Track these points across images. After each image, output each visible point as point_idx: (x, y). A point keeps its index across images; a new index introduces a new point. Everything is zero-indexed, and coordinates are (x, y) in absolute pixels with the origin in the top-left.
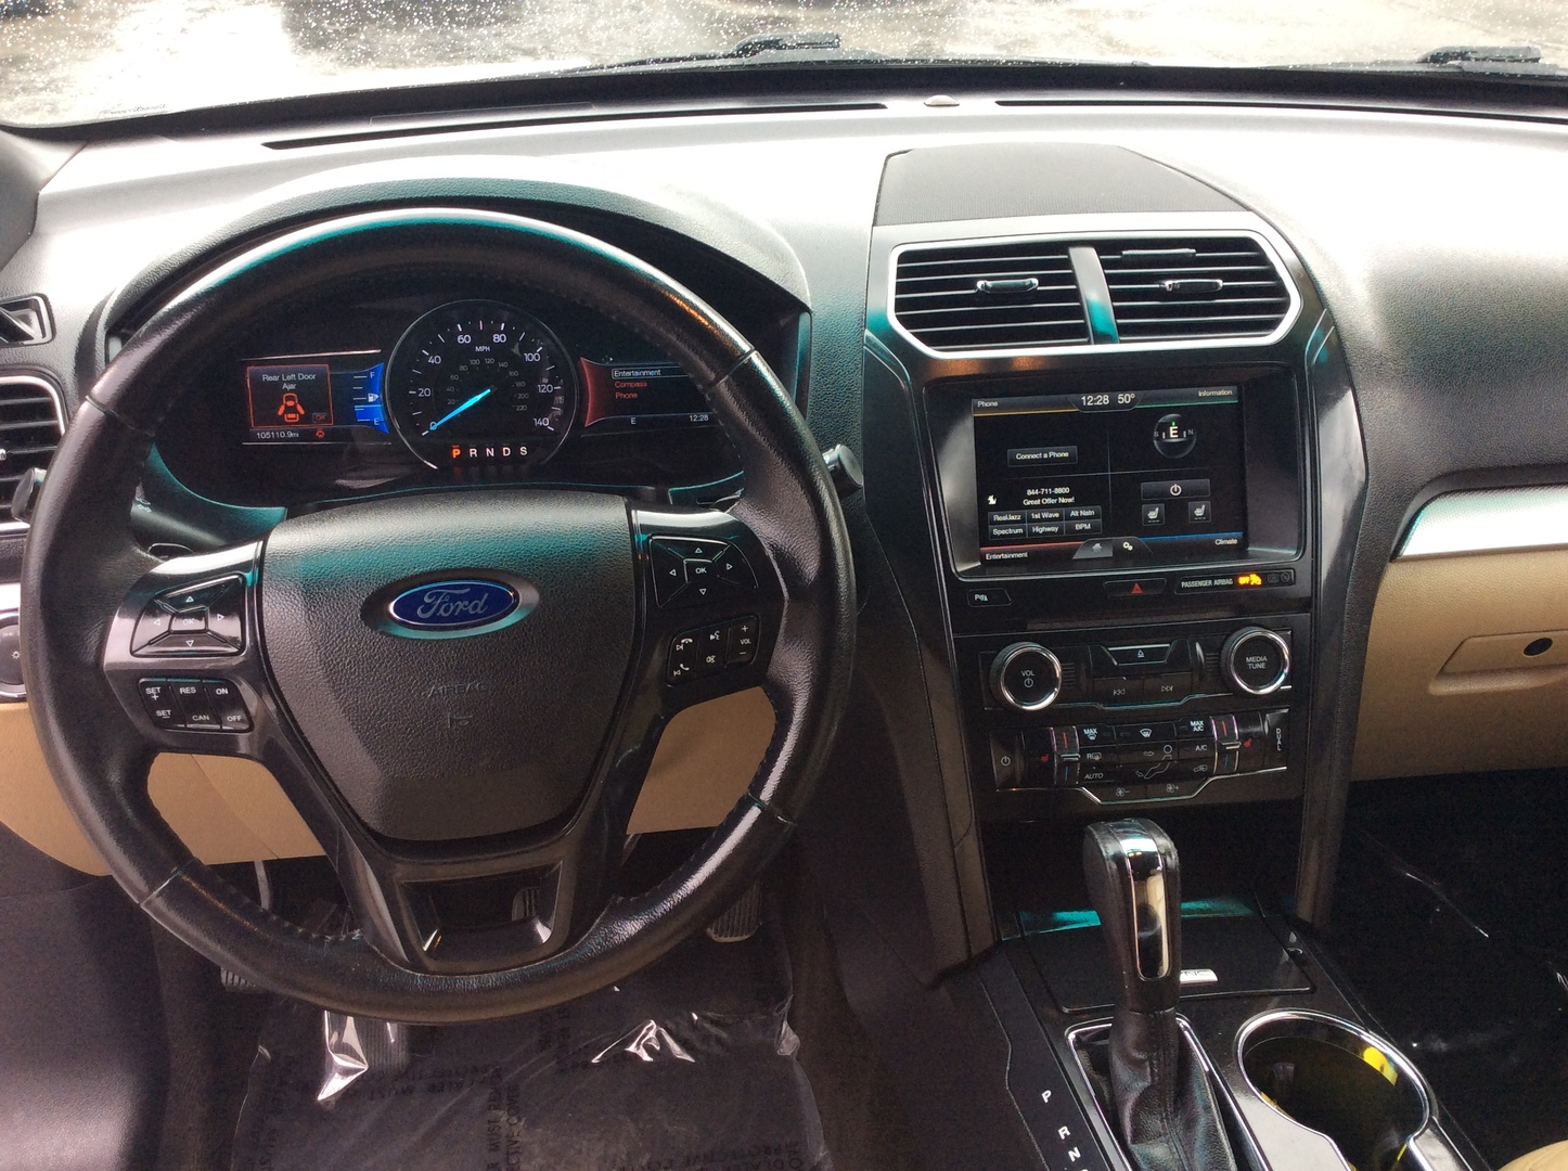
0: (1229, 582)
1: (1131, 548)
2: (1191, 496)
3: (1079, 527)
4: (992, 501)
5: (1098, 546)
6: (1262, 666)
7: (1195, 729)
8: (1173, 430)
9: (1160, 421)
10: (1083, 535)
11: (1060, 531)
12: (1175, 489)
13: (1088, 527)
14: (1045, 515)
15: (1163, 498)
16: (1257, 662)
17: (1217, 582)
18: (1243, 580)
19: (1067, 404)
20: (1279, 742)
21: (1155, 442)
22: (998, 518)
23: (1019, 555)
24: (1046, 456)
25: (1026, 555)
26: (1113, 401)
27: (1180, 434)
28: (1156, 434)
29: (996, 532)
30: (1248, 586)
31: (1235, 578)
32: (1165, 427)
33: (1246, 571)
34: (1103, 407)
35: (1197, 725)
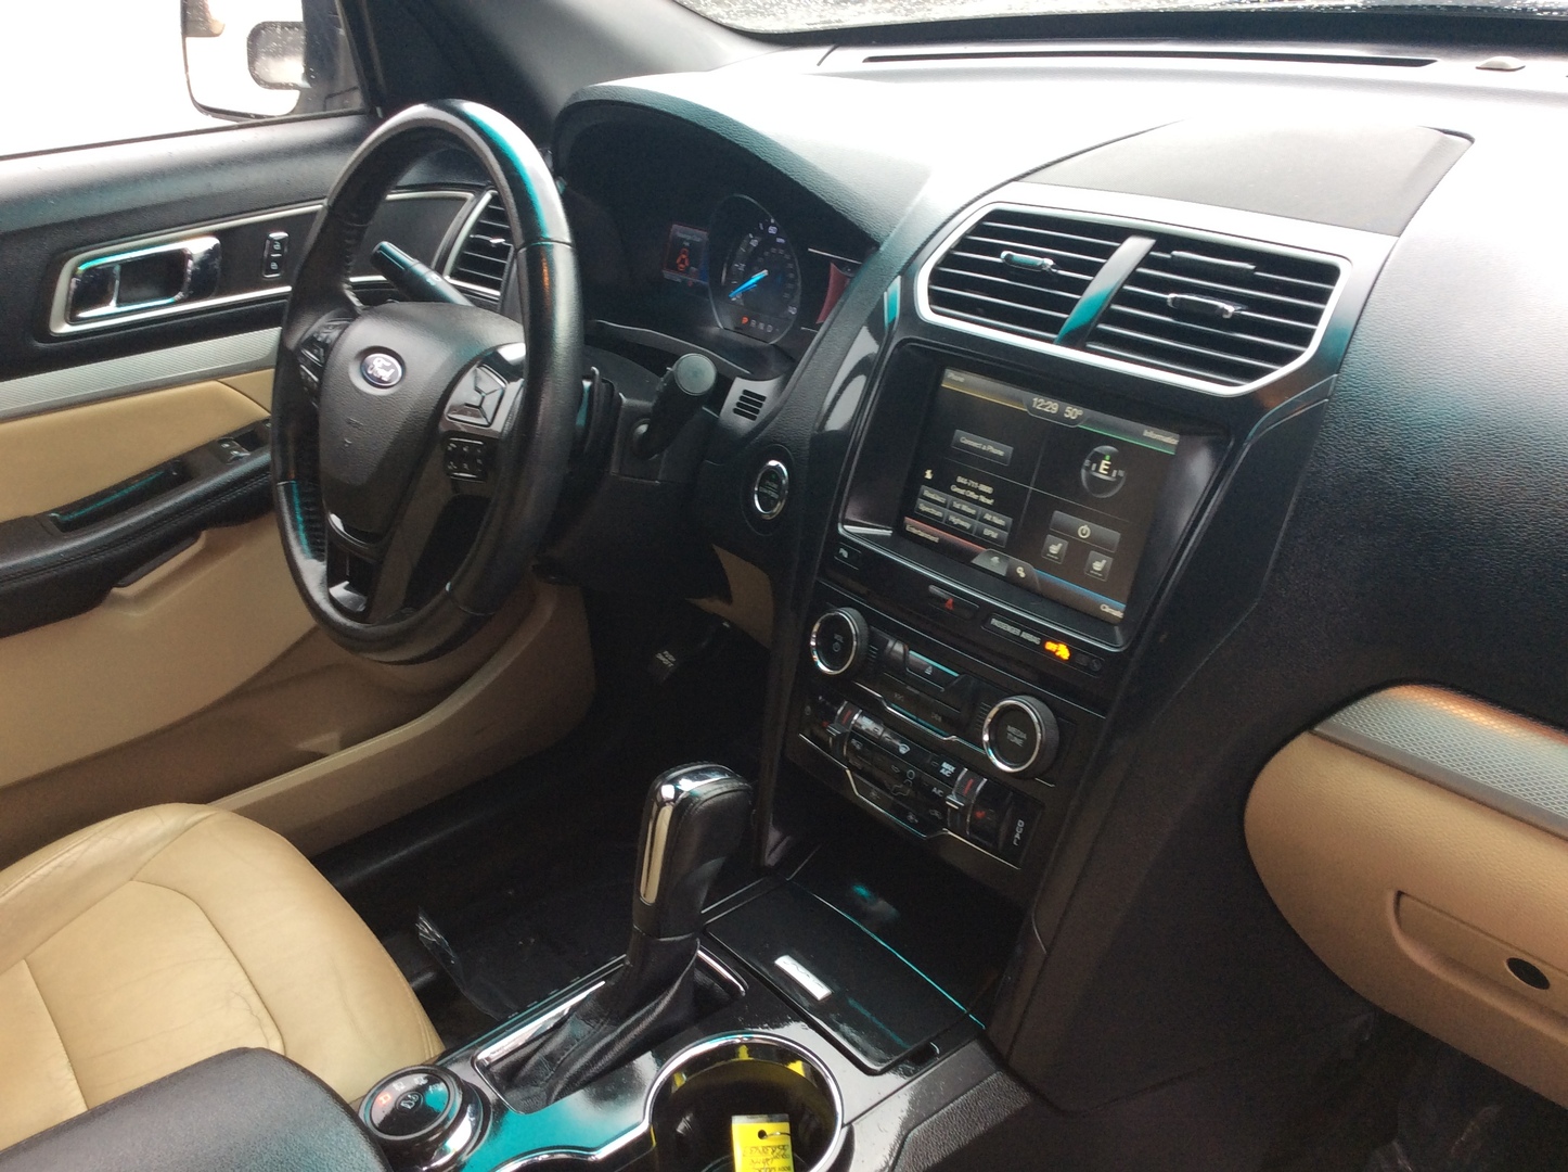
0: (1036, 640)
1: (1023, 575)
2: (1096, 544)
3: (987, 532)
4: (929, 475)
5: (996, 559)
6: (1019, 742)
7: (942, 771)
8: (1104, 464)
9: (1097, 449)
10: (986, 542)
11: (971, 528)
12: (1085, 530)
13: (994, 535)
14: (965, 508)
15: (1068, 533)
16: (1015, 736)
17: (1025, 636)
18: (1050, 646)
19: (1019, 401)
20: (1017, 836)
21: (1083, 472)
22: (927, 493)
23: (932, 538)
24: (984, 448)
25: (936, 540)
26: (1060, 414)
27: (1110, 472)
28: (1087, 463)
29: (923, 507)
30: (1052, 654)
31: (1043, 641)
32: (1098, 458)
33: (1059, 638)
34: (1049, 415)
35: (947, 768)
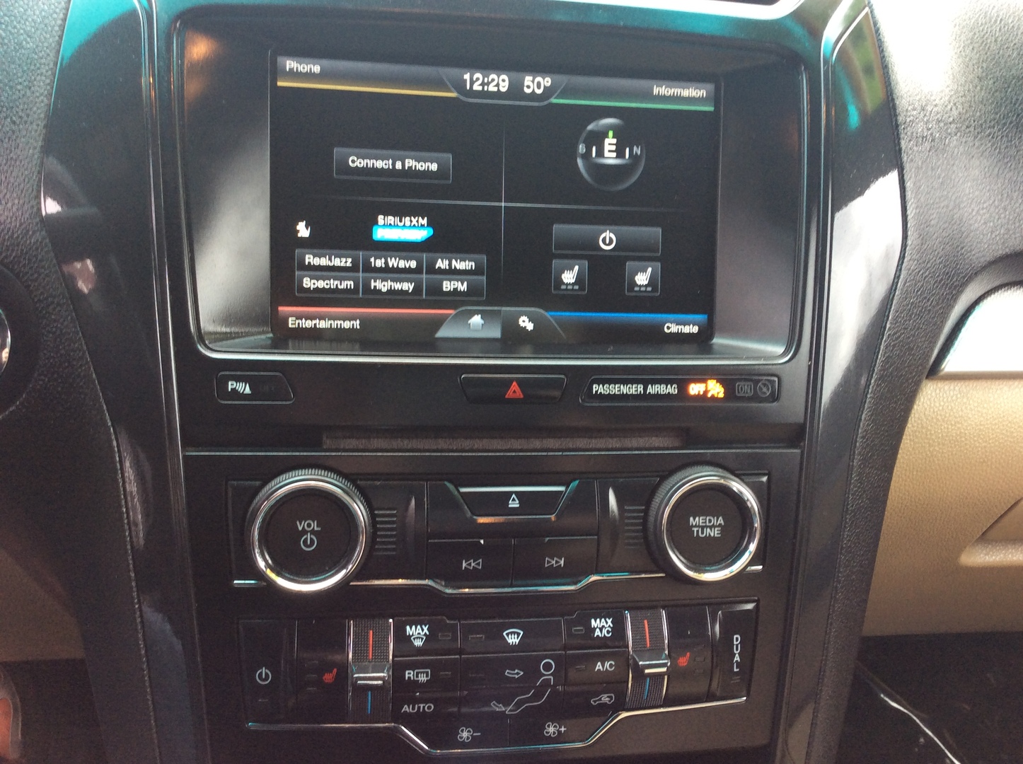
0: (672, 390)
1: (530, 326)
2: (629, 252)
3: (448, 286)
4: (303, 231)
5: (477, 320)
6: (715, 533)
7: (598, 633)
8: (610, 143)
9: (590, 127)
10: (454, 299)
11: (417, 290)
12: (607, 239)
13: (463, 287)
14: (393, 262)
15: (586, 250)
16: (707, 526)
17: (652, 389)
18: (695, 389)
19: (440, 85)
20: (737, 658)
21: (580, 162)
22: (310, 259)
23: (347, 325)
24: (399, 165)
25: (357, 324)
26: (516, 89)
27: (620, 153)
28: (582, 148)
29: (308, 283)
30: (702, 397)
31: (683, 386)
32: (597, 139)
33: (702, 374)
34: (498, 95)
35: (602, 626)
